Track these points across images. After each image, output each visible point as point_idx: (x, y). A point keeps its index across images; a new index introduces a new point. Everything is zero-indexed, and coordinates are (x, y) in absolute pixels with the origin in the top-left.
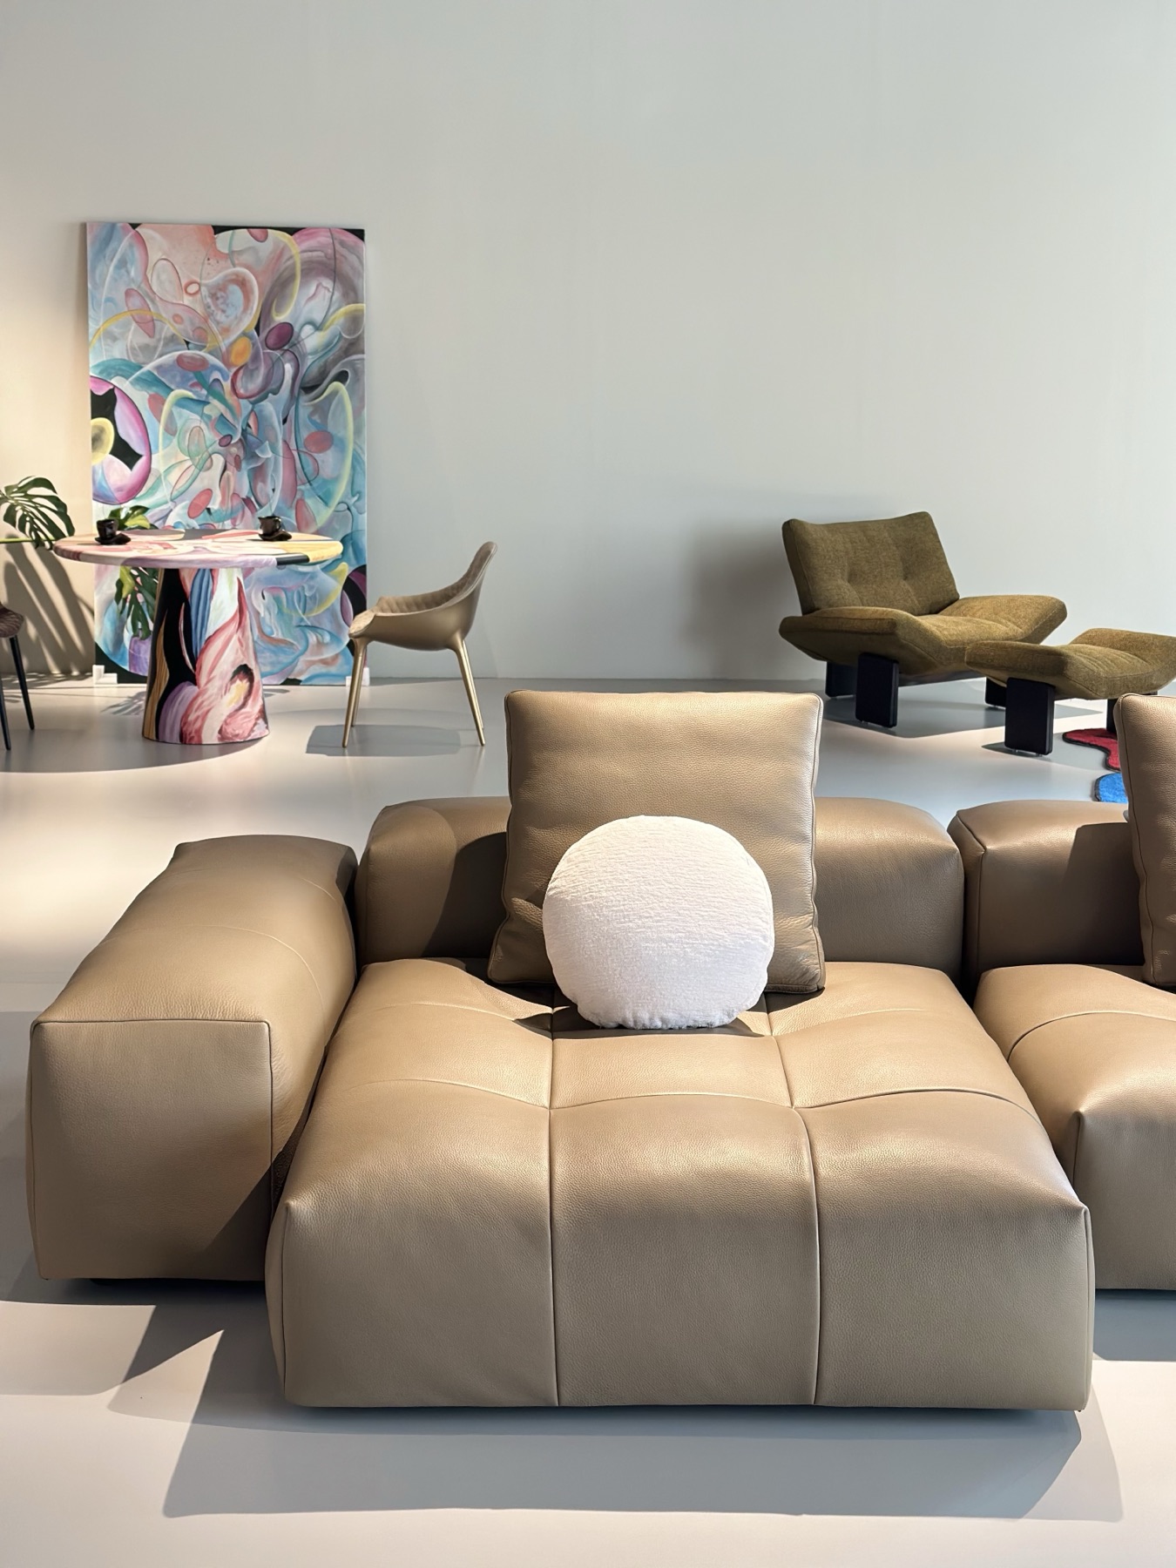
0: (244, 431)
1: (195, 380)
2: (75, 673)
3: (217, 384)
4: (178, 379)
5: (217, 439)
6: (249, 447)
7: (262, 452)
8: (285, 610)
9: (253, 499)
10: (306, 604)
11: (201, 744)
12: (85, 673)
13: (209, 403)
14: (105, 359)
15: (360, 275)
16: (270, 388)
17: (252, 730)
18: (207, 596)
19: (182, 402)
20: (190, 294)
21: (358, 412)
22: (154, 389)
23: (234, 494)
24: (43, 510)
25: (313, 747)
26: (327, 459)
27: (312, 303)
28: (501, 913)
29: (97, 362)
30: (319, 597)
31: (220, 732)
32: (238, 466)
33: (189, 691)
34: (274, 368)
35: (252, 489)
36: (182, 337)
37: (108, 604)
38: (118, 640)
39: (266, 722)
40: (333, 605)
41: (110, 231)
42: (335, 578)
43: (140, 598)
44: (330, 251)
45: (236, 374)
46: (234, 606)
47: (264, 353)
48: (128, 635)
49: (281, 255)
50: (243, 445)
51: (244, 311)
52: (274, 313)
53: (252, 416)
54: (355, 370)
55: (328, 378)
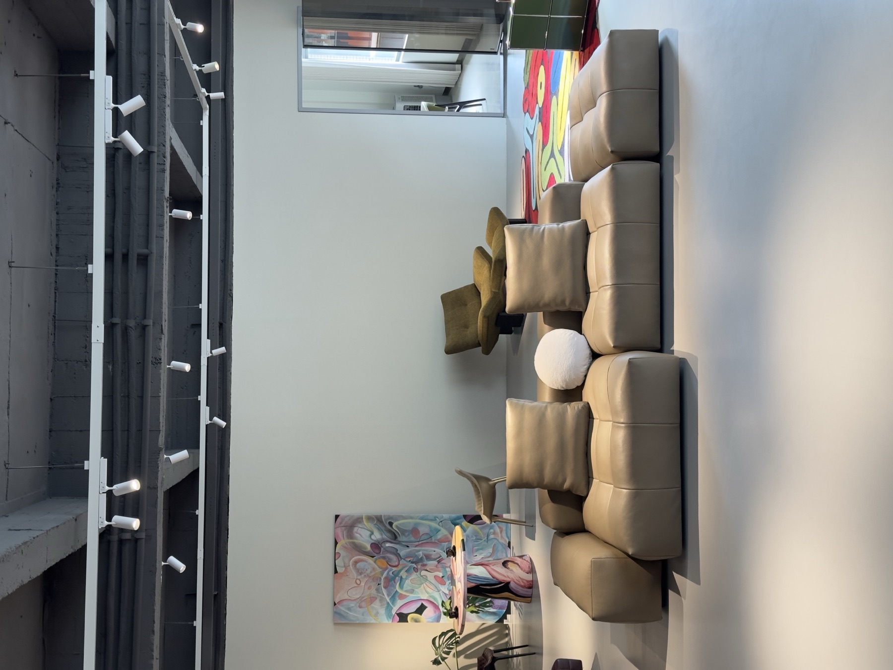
0: (412, 563)
1: (393, 581)
2: (507, 632)
3: (394, 573)
4: (392, 588)
5: (415, 573)
6: (418, 561)
7: (420, 555)
8: (481, 547)
9: (438, 559)
10: (478, 539)
11: (532, 581)
12: (507, 627)
13: (401, 577)
14: (385, 617)
15: (353, 516)
16: (396, 553)
17: (527, 561)
18: (476, 577)
19: (401, 587)
20: (360, 583)
21: (404, 518)
22: (396, 598)
23: (436, 567)
24: (444, 641)
25: (533, 539)
26: (422, 530)
27: (363, 535)
28: (569, 492)
29: (386, 620)
30: (476, 534)
31: (528, 573)
32: (425, 565)
33: (512, 585)
34: (387, 550)
35: (435, 559)
36: (377, 586)
37: (479, 617)
38: (494, 614)
39: (524, 556)
40: (479, 528)
41: (337, 614)
42: (468, 527)
43: (477, 604)
44: (344, 528)
45: (390, 565)
46: (480, 567)
47: (383, 554)
48: (491, 610)
49: (345, 547)
50: (418, 563)
51: (366, 562)
52: (367, 550)
53: (406, 559)
54: (388, 519)
55: (391, 529)
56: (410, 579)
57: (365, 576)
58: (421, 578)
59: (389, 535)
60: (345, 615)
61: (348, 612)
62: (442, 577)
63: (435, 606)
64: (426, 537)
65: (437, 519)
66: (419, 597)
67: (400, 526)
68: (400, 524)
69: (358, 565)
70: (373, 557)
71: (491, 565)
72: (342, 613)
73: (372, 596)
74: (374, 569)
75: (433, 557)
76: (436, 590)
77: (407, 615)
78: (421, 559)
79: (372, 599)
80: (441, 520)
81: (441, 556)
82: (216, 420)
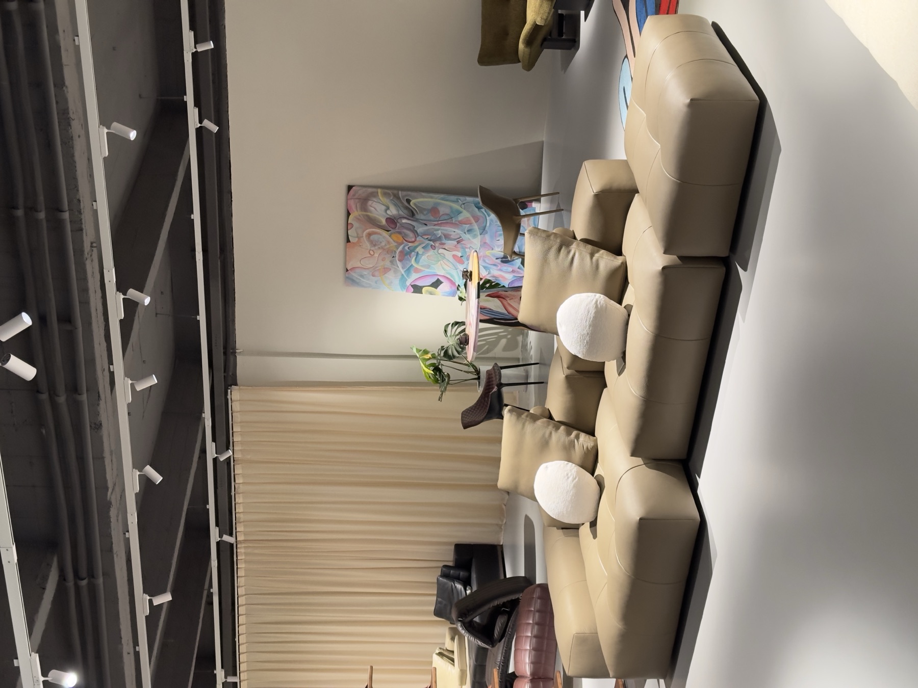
0: (429, 240)
1: (408, 256)
3: (410, 248)
4: (408, 262)
5: (432, 250)
6: (436, 239)
7: (438, 234)
9: (458, 240)
13: (418, 252)
14: (399, 279)
15: (367, 190)
16: (412, 229)
18: (491, 311)
19: (417, 261)
20: (374, 254)
21: (423, 196)
22: (411, 271)
23: (455, 247)
26: (443, 210)
27: (378, 209)
29: (400, 290)
32: (444, 244)
34: (404, 226)
35: (454, 240)
36: (391, 259)
41: (349, 278)
44: (357, 200)
45: (406, 241)
47: (398, 229)
49: (358, 219)
50: (435, 241)
51: (381, 235)
52: (381, 224)
53: (424, 237)
54: (406, 196)
55: (409, 207)
56: (427, 255)
57: (379, 248)
58: (439, 255)
59: (406, 211)
60: (358, 281)
61: (361, 279)
62: (461, 257)
63: (452, 283)
64: (446, 217)
65: (459, 201)
66: (435, 272)
67: (417, 204)
68: (418, 202)
69: (373, 237)
70: (388, 231)
71: (508, 299)
72: (355, 279)
73: (386, 267)
74: (389, 242)
75: (452, 237)
76: (454, 268)
77: (421, 288)
78: (440, 239)
79: (386, 270)
80: (464, 202)
81: (461, 237)
82: (207, 123)
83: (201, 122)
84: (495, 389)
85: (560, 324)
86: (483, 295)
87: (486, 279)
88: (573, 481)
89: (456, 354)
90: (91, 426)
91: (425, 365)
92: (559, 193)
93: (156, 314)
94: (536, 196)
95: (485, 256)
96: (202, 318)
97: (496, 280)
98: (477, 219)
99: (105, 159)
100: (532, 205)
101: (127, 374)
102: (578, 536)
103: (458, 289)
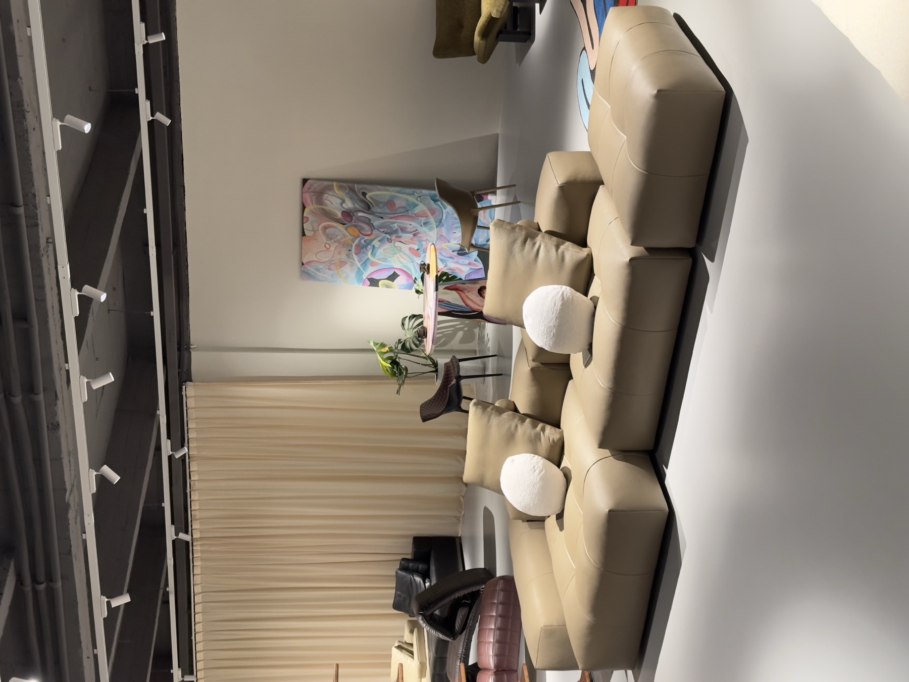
0: (386, 233)
1: (365, 249)
3: (366, 242)
4: (364, 255)
5: (389, 243)
6: (392, 232)
7: (394, 227)
9: (414, 233)
13: (374, 245)
14: (356, 280)
15: (322, 183)
16: (368, 222)
18: (449, 304)
19: (373, 254)
20: (330, 247)
21: (379, 189)
22: (367, 264)
23: (411, 239)
26: (399, 203)
27: (333, 202)
29: (357, 283)
32: (400, 237)
33: (486, 313)
34: (359, 219)
35: (410, 232)
36: (347, 252)
41: (305, 272)
44: (312, 194)
45: (362, 234)
46: (454, 292)
47: (354, 223)
49: (314, 213)
50: (392, 234)
51: (335, 227)
52: (337, 218)
53: (380, 230)
54: (362, 189)
55: (366, 200)
56: (383, 248)
57: (335, 241)
58: (395, 248)
59: (361, 204)
60: (313, 274)
61: (317, 272)
62: (417, 250)
63: (409, 276)
64: (402, 210)
65: (415, 194)
66: (392, 266)
67: (374, 197)
68: (374, 195)
69: (328, 231)
70: (344, 224)
71: (465, 291)
72: (310, 273)
73: (342, 260)
74: (344, 236)
75: (408, 230)
76: (410, 261)
77: (378, 281)
78: (396, 232)
79: (342, 264)
80: (420, 195)
81: (417, 230)
82: (159, 116)
83: (152, 115)
84: (454, 381)
85: (526, 316)
86: (441, 288)
87: (443, 272)
88: (540, 473)
89: (414, 347)
90: (48, 427)
91: (382, 358)
92: (515, 185)
93: (109, 310)
94: (492, 188)
95: (442, 249)
96: (156, 313)
97: (453, 272)
98: (433, 212)
99: (58, 152)
100: (487, 198)
101: (83, 372)
102: (544, 528)
103: (415, 282)
